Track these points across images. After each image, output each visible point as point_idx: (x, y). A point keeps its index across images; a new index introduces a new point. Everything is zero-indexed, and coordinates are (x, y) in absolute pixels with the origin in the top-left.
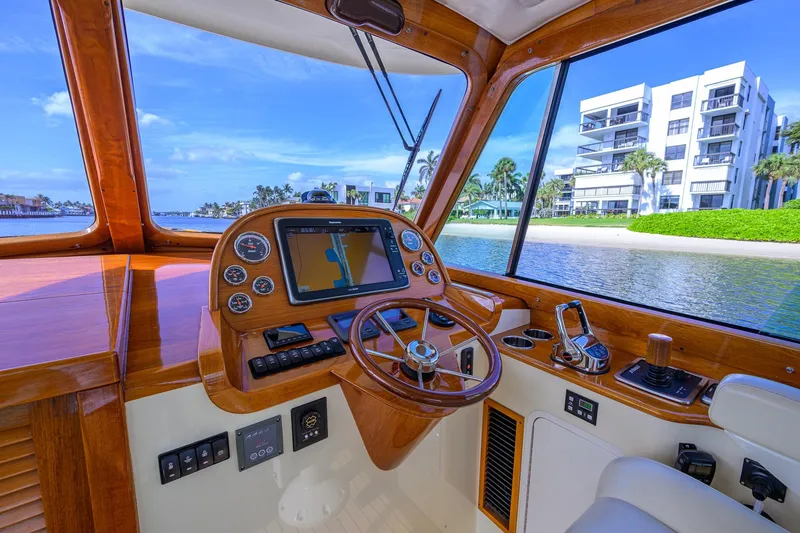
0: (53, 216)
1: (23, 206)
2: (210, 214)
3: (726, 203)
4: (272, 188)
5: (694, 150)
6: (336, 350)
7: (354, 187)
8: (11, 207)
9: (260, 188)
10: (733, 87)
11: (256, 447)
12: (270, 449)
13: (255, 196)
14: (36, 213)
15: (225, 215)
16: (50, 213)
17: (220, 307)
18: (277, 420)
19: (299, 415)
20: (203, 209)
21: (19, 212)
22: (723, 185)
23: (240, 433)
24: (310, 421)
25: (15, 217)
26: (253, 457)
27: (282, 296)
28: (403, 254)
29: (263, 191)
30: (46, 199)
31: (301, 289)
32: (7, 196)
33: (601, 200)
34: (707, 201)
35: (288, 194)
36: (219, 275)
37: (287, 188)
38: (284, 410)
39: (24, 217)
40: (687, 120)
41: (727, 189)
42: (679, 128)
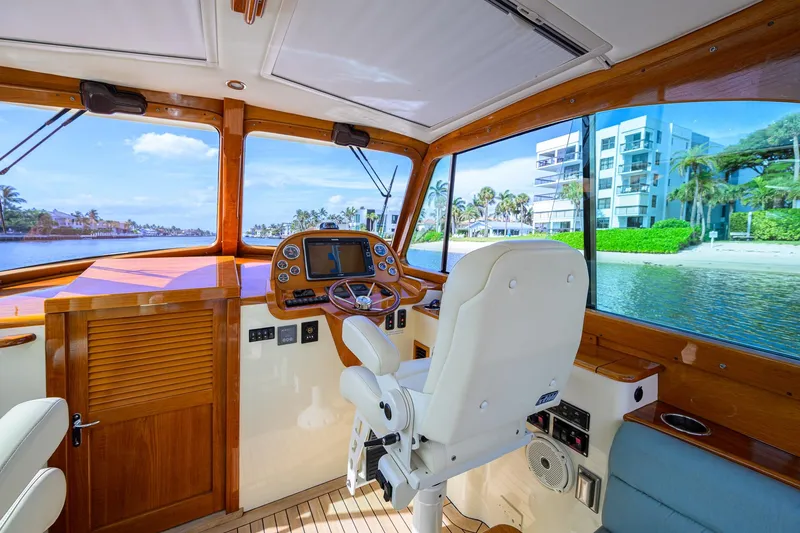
0: (137, 237)
1: (117, 229)
2: (259, 234)
3: (646, 222)
4: (310, 212)
5: (618, 181)
6: (326, 300)
7: (373, 211)
8: (109, 230)
9: (299, 212)
10: (639, 134)
11: (285, 336)
12: (291, 339)
13: (295, 218)
14: (126, 234)
15: (270, 235)
16: (134, 235)
17: (274, 279)
18: (295, 326)
19: (305, 326)
20: (253, 230)
21: (114, 234)
22: (637, 209)
23: (280, 328)
24: (310, 330)
25: (111, 237)
26: (284, 340)
27: (303, 276)
28: (374, 258)
29: (303, 215)
30: (134, 223)
31: (313, 273)
32: (109, 222)
33: (552, 221)
34: (633, 222)
35: (323, 216)
36: (275, 265)
37: (323, 212)
38: (299, 322)
39: (117, 237)
40: (612, 158)
41: (642, 212)
42: (608, 164)
